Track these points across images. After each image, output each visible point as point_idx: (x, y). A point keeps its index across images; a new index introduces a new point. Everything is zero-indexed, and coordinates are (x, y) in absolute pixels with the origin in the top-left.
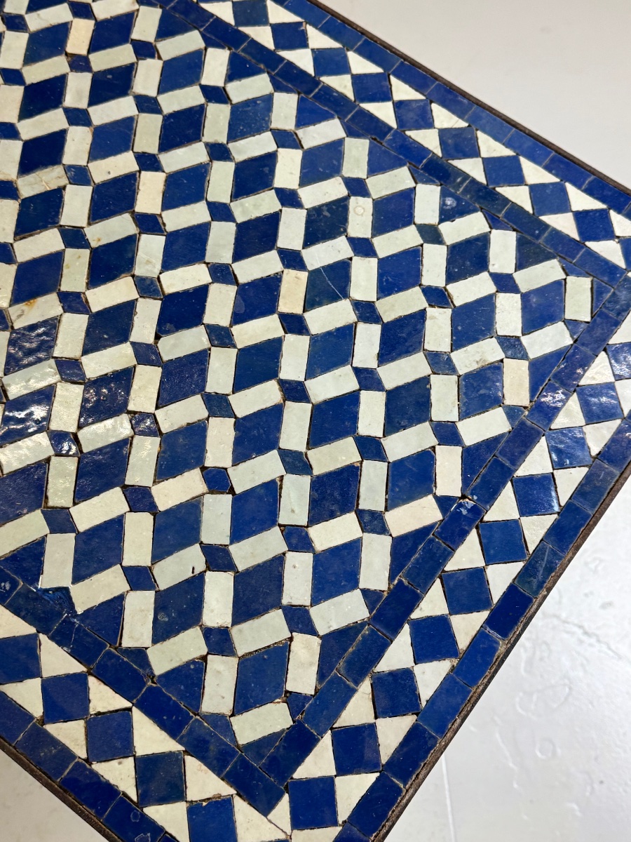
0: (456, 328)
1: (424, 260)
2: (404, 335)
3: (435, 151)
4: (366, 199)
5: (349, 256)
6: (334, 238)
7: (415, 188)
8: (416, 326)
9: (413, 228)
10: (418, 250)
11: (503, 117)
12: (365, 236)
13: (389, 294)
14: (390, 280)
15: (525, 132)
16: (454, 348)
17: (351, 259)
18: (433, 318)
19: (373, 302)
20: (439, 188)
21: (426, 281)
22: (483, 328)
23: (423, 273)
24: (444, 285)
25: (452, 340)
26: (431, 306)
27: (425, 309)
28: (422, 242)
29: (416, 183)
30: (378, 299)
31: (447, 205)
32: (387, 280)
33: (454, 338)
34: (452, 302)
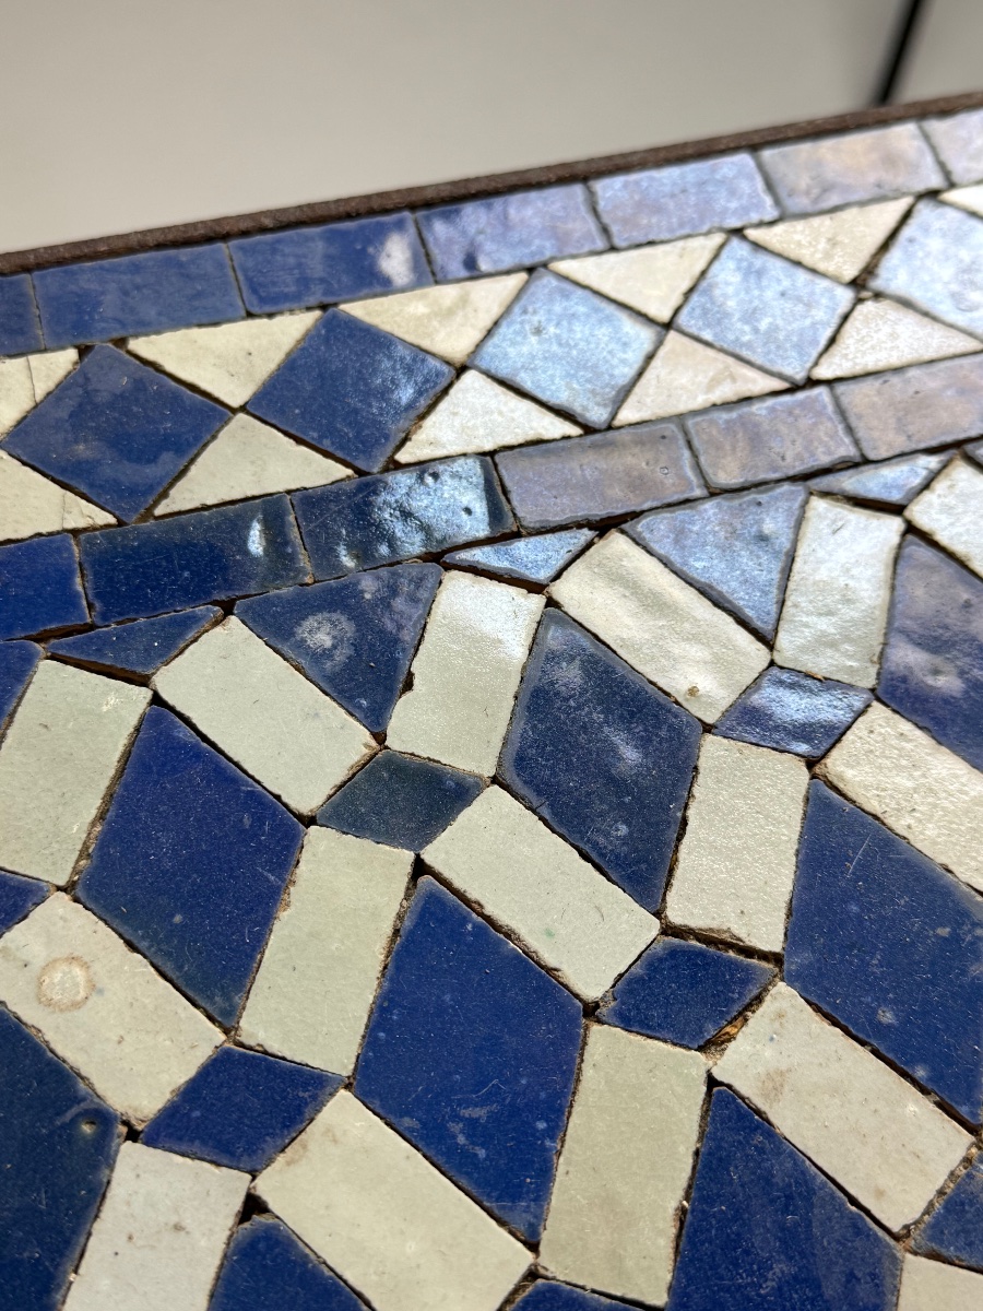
0: (881, 1030)
1: (489, 910)
2: (781, 1268)
3: (74, 522)
4: (38, 914)
5: (237, 1203)
6: (96, 1195)
7: (157, 699)
8: (767, 1180)
9: (320, 844)
10: (432, 899)
11: (151, 240)
12: (203, 1054)
13: (545, 1174)
14: (480, 1113)
15: (264, 230)
16: (964, 1110)
17: (253, 1205)
18: (776, 1082)
19: (532, 1274)
20: (233, 620)
21: (591, 977)
22: (944, 932)
23: (549, 958)
24: (655, 925)
25: (924, 1091)
26: (712, 1044)
27: (712, 1082)
28: (409, 856)
29: (143, 681)
30: (533, 1246)
31: (327, 654)
32: (472, 1124)
33: (920, 1073)
34: (749, 952)
